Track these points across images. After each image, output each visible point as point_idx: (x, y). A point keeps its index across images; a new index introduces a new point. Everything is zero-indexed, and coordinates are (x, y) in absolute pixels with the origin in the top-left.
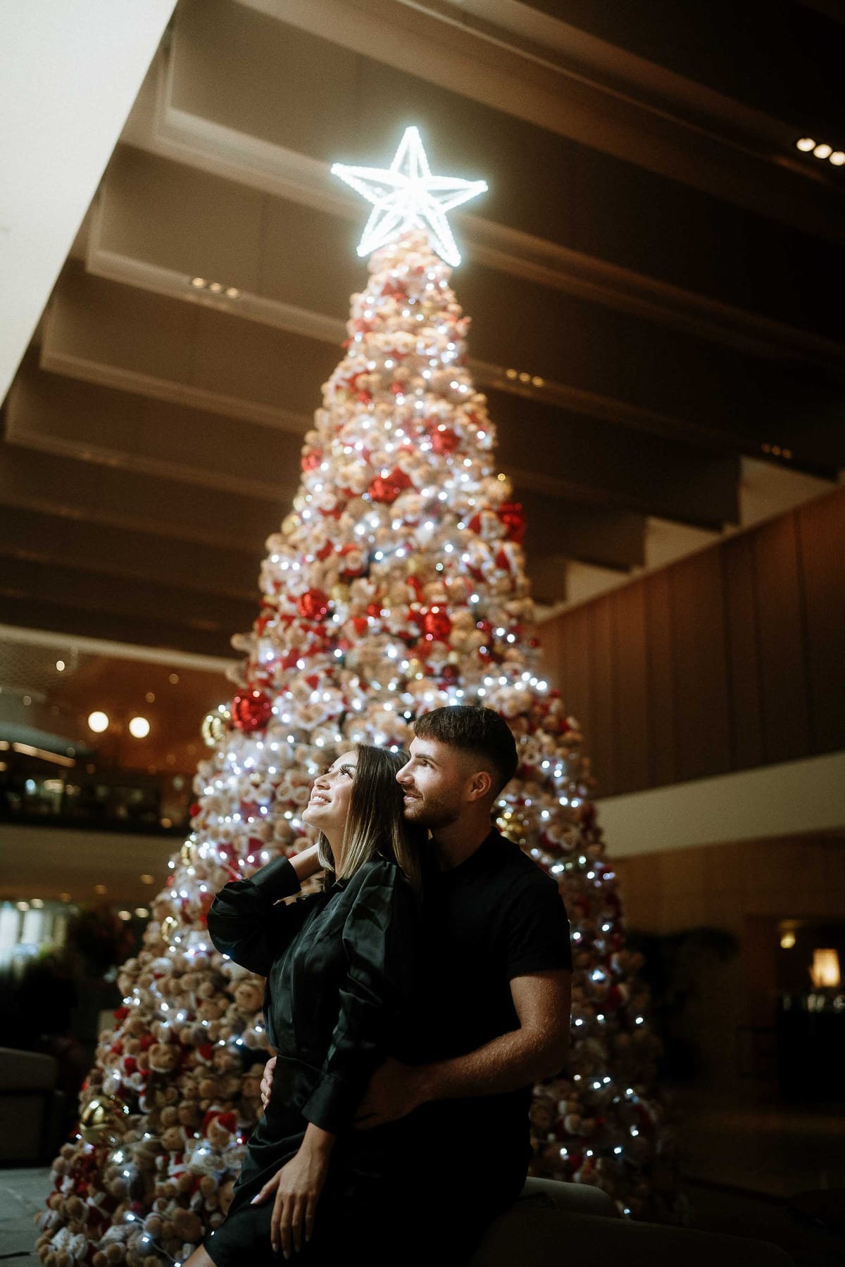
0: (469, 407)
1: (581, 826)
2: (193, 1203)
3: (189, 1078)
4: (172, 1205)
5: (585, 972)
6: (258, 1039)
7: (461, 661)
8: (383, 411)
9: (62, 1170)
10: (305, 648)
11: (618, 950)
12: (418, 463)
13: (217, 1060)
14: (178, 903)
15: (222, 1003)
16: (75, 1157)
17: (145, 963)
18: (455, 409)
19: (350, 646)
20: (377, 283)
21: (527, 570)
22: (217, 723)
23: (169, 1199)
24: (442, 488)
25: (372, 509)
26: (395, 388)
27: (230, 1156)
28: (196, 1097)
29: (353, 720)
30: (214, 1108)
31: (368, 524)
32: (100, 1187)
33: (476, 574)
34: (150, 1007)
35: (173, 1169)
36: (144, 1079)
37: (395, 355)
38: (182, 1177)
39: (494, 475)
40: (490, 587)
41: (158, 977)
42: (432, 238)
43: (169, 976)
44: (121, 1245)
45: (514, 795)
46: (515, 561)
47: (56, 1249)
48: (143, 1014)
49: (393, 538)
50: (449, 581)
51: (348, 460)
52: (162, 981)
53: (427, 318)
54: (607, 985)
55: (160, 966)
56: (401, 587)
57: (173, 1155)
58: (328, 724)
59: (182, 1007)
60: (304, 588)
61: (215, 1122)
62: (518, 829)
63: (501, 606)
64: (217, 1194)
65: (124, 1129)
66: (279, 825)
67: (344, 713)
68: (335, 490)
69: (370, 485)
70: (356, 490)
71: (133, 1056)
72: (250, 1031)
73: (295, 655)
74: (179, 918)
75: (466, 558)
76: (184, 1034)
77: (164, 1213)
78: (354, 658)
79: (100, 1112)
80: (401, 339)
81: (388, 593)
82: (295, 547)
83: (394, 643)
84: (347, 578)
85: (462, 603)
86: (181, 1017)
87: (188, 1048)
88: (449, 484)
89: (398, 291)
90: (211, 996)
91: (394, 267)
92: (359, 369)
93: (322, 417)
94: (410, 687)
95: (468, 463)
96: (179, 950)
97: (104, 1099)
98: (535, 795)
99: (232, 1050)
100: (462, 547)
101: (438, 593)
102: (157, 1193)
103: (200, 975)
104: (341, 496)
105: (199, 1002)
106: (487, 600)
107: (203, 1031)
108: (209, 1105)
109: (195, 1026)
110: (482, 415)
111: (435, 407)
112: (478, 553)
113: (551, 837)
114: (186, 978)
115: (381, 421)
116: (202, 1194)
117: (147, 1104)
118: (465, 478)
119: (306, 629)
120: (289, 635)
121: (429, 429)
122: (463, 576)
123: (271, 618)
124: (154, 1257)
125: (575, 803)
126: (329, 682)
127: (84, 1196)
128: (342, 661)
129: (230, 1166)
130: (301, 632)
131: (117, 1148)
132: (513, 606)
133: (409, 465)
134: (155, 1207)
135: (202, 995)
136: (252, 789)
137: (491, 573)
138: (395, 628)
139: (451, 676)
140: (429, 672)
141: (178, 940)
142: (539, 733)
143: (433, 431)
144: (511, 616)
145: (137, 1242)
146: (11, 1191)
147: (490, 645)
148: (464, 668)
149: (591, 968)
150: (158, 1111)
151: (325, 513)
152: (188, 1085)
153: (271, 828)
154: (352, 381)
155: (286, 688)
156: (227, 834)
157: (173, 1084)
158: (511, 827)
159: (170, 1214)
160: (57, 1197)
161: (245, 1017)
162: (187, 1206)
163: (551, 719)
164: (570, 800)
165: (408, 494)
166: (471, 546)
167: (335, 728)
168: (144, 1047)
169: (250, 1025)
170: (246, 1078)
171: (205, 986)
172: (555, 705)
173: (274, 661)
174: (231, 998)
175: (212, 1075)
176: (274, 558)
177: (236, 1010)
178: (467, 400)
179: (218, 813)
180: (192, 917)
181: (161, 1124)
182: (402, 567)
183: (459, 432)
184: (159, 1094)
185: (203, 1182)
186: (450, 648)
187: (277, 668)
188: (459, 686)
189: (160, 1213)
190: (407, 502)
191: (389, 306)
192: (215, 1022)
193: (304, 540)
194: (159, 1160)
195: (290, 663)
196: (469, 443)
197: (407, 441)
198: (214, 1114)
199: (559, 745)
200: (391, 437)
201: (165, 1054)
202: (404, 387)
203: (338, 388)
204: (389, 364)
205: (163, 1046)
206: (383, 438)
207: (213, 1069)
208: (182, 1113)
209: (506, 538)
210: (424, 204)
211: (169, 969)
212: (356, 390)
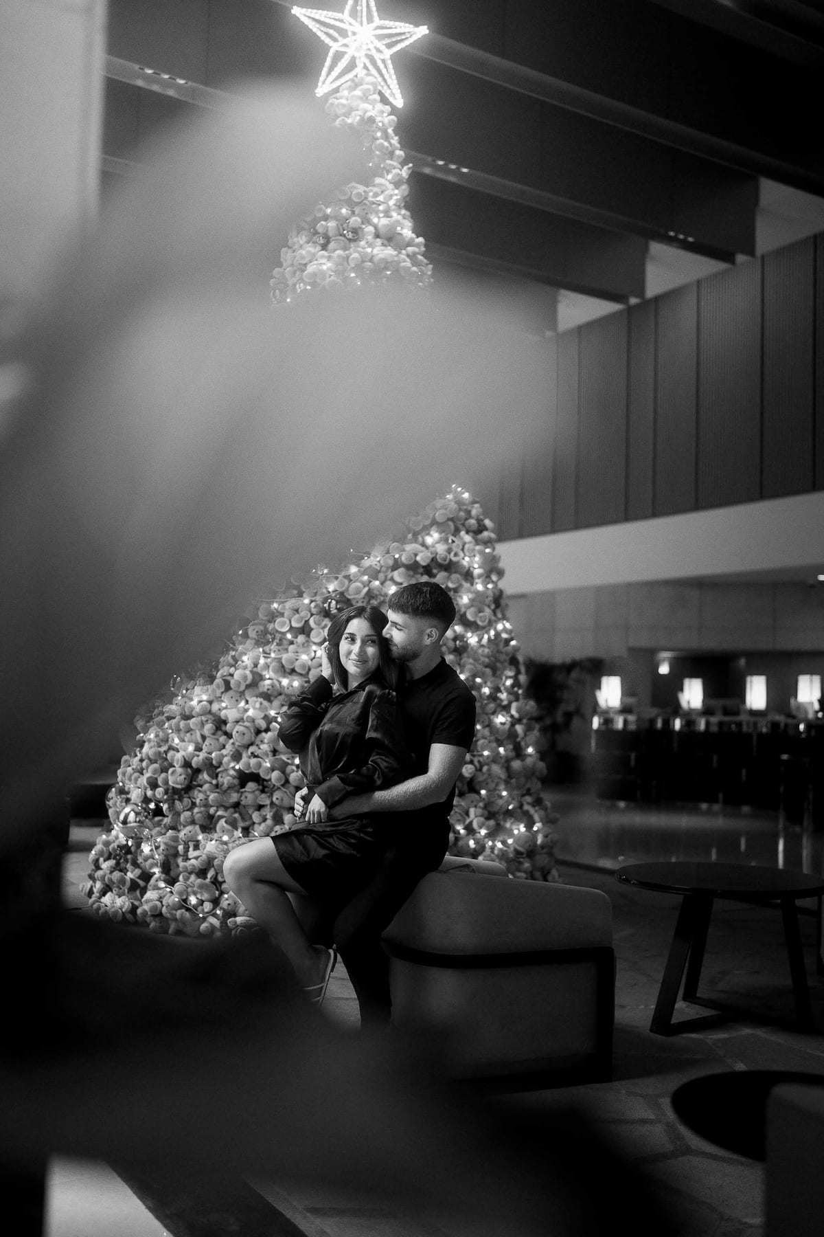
0: (411, 250)
1: (493, 606)
2: (209, 876)
3: (200, 791)
4: (193, 877)
5: (492, 717)
6: (251, 765)
8: (339, 257)
9: (100, 854)
11: (517, 699)
13: (219, 779)
15: (223, 739)
16: (115, 845)
18: (400, 253)
23: (191, 873)
28: (206, 805)
30: (220, 813)
32: (136, 864)
34: (164, 741)
35: (192, 854)
36: (166, 792)
37: (349, 202)
38: (199, 859)
43: (178, 718)
44: (158, 903)
47: (106, 906)
48: (159, 746)
52: (174, 721)
53: (377, 166)
54: (507, 726)
55: (171, 711)
57: (191, 845)
59: (190, 741)
65: (151, 826)
71: (155, 776)
72: (245, 759)
76: (194, 761)
77: (188, 883)
79: (132, 815)
86: (191, 748)
87: (197, 771)
90: (214, 734)
91: (347, 115)
92: (319, 215)
93: (286, 255)
96: (185, 699)
97: (135, 807)
99: (232, 772)
102: (181, 869)
103: (204, 718)
105: (204, 738)
107: (209, 759)
108: (217, 811)
109: (202, 755)
110: (422, 256)
113: (470, 617)
114: (193, 720)
116: (215, 870)
117: (169, 809)
124: (183, 910)
125: (489, 587)
127: (124, 871)
131: (148, 839)
134: (181, 878)
135: (206, 733)
141: (184, 692)
145: (169, 902)
149: (495, 713)
150: (178, 814)
152: (199, 797)
157: (186, 795)
159: (192, 883)
160: (99, 874)
161: (240, 749)
162: (205, 878)
163: (472, 522)
168: (164, 770)
169: (244, 755)
170: (243, 793)
171: (209, 727)
172: (476, 509)
174: (229, 736)
175: (217, 790)
177: (233, 744)
180: (194, 674)
181: (181, 824)
184: (177, 802)
189: (185, 883)
192: (218, 752)
194: (181, 848)
198: (220, 817)
199: (477, 543)
201: (180, 775)
202: (358, 235)
203: (300, 228)
204: (344, 211)
205: (179, 770)
207: (217, 786)
208: (197, 816)
210: (371, 47)
211: (178, 713)
212: (316, 233)
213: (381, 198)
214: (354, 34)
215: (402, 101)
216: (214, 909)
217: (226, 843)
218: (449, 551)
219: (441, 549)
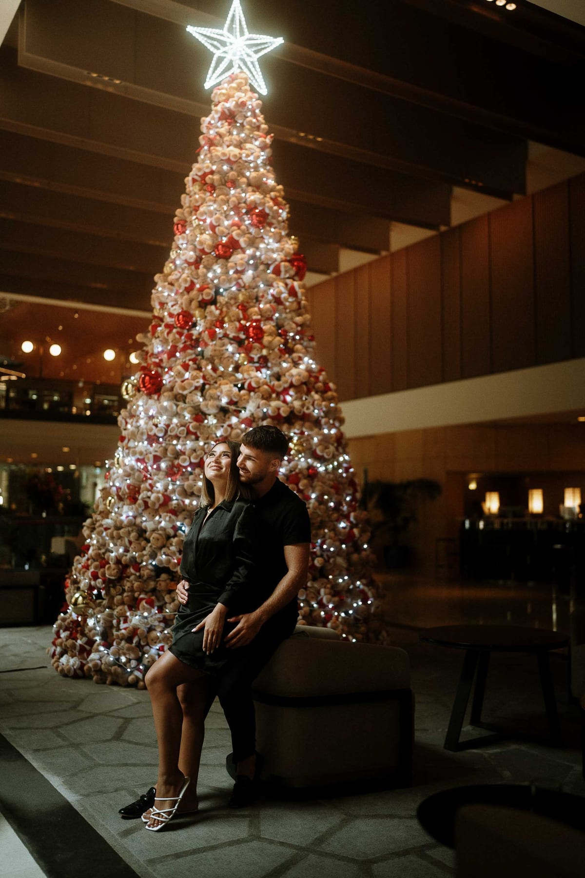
0: (273, 194)
1: (336, 445)
2: (134, 641)
3: (128, 581)
4: (123, 643)
5: (336, 523)
6: (164, 561)
7: (270, 354)
8: (222, 200)
9: (60, 627)
10: (181, 346)
11: (354, 511)
12: (244, 233)
13: (142, 572)
14: (114, 489)
15: (143, 543)
16: (68, 621)
17: (97, 521)
18: (265, 197)
19: (206, 345)
20: (217, 112)
21: (307, 296)
22: (130, 386)
23: (121, 640)
24: (258, 248)
25: (216, 262)
26: (229, 184)
27: (152, 619)
28: (132, 590)
29: (209, 389)
30: (142, 596)
31: (215, 271)
32: (83, 634)
33: (278, 300)
34: (103, 545)
35: (122, 626)
36: (104, 582)
37: (228, 161)
38: (127, 630)
39: (289, 236)
40: (286, 308)
41: (106, 529)
43: (112, 529)
44: (99, 662)
45: (298, 430)
46: (300, 292)
47: (63, 664)
48: (100, 549)
49: (229, 280)
50: (261, 306)
51: (202, 230)
52: (109, 531)
53: (248, 136)
54: (347, 530)
55: (107, 523)
56: (234, 310)
57: (122, 619)
58: (194, 392)
59: (121, 545)
60: (178, 309)
61: (144, 603)
62: (301, 448)
63: (292, 319)
64: (146, 637)
65: (94, 607)
66: (170, 448)
67: (204, 385)
68: (195, 250)
69: (215, 247)
70: (207, 250)
71: (96, 571)
72: (159, 557)
73: (174, 349)
74: (116, 497)
75: (272, 291)
76: (123, 559)
77: (120, 647)
78: (208, 352)
79: (81, 599)
80: (234, 151)
81: (227, 313)
82: (171, 284)
83: (231, 344)
84: (203, 305)
85: (270, 319)
86: (121, 550)
87: (126, 566)
88: (262, 246)
89: (229, 117)
90: (137, 540)
91: (226, 101)
92: (207, 171)
93: (185, 199)
94: (240, 370)
95: (273, 230)
96: (117, 515)
97: (82, 593)
98: (311, 429)
99: (150, 567)
100: (270, 285)
101: (256, 313)
102: (115, 637)
103: (130, 529)
104: (199, 253)
105: (130, 543)
106: (284, 315)
107: (134, 558)
108: (139, 595)
109: (129, 555)
110: (281, 198)
111: (253, 197)
112: (279, 288)
113: (318, 452)
114: (122, 530)
115: (220, 206)
116: (139, 637)
117: (106, 594)
118: (271, 240)
119: (181, 334)
120: (171, 337)
121: (250, 211)
122: (270, 302)
123: (160, 326)
124: (116, 667)
125: (333, 431)
126: (195, 366)
127: (76, 639)
128: (202, 354)
129: (152, 624)
130: (177, 336)
131: (92, 616)
132: (298, 319)
133: (238, 235)
134: (115, 643)
135: (132, 539)
136: (154, 427)
137: (286, 300)
138: (232, 335)
139: (264, 362)
140: (251, 360)
141: (116, 510)
142: (313, 393)
143: (252, 213)
144: (297, 325)
145: (107, 660)
146: (25, 639)
147: (286, 343)
148: (271, 358)
149: (338, 521)
150: (112, 598)
151: (190, 264)
152: (127, 585)
153: (166, 450)
154: (203, 178)
155: (170, 369)
156: (141, 453)
157: (118, 584)
158: (296, 448)
159: (122, 647)
160: (59, 641)
161: (156, 550)
162: (132, 643)
163: (320, 385)
164: (329, 430)
165: (238, 253)
166: (275, 284)
167: (199, 394)
168: (102, 566)
169: (159, 554)
170: (158, 581)
171: (133, 534)
172: (322, 376)
173: (162, 351)
174: (148, 541)
175: (140, 580)
176: (159, 288)
177: (151, 546)
178: (273, 189)
179: (135, 440)
180: (123, 497)
181: (114, 604)
182: (235, 298)
183: (267, 211)
184: (112, 589)
185: (139, 632)
186: (264, 347)
187: (164, 356)
188: (268, 368)
189: (118, 647)
190: (237, 258)
191: (224, 127)
192: (140, 553)
193: (177, 280)
194: (115, 622)
195: (172, 354)
196: (273, 218)
197: (237, 219)
198: (142, 599)
199: (324, 400)
200: (227, 216)
201: (114, 570)
202: (234, 184)
203: (194, 181)
204: (225, 168)
205: (113, 565)
206: (223, 218)
207: (140, 577)
208: (126, 599)
209: (295, 277)
210: (243, 53)
211: (112, 525)
212: (206, 184)
213: (251, 158)
214: (231, 44)
215: (266, 90)
216: (138, 665)
217: (146, 618)
218: (303, 406)
219: (297, 404)
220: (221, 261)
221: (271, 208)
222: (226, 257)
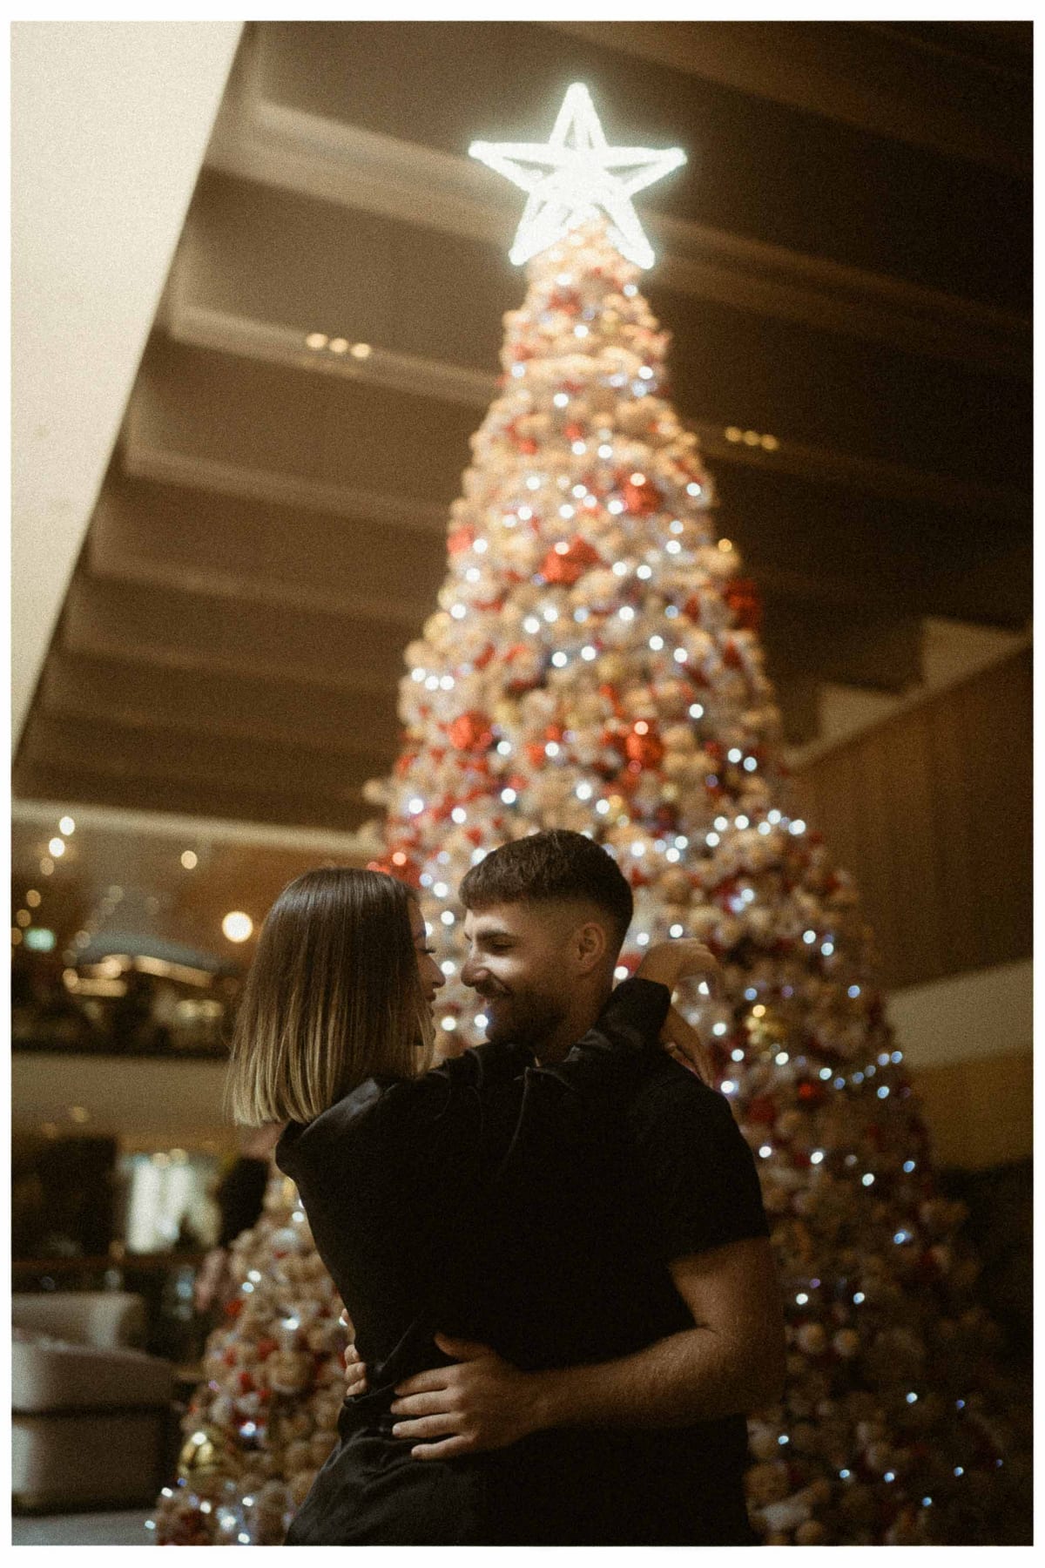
0: (675, 451)
1: (865, 1022)
5: (884, 1231)
7: (681, 797)
8: (555, 464)
10: (462, 792)
11: (929, 1198)
12: (605, 531)
17: (265, 1237)
18: (655, 453)
19: (526, 784)
20: (539, 296)
21: (769, 668)
24: (642, 561)
25: (545, 596)
26: (571, 432)
31: (541, 618)
33: (696, 677)
34: (271, 1300)
36: (264, 1401)
37: (571, 388)
39: (715, 542)
40: (718, 694)
41: (281, 1255)
42: (610, 231)
43: (294, 1255)
45: (767, 980)
46: (751, 657)
48: (261, 1310)
49: (576, 632)
50: (658, 688)
51: (510, 532)
52: (283, 1263)
55: (283, 1242)
56: (594, 701)
60: (458, 710)
62: (774, 1031)
63: (734, 719)
65: (238, 1473)
68: (496, 575)
69: (540, 564)
70: (523, 569)
71: (249, 1370)
73: (449, 803)
75: (681, 655)
76: (317, 1339)
78: (532, 801)
79: (207, 1448)
80: (576, 365)
81: (573, 709)
82: (443, 656)
83: (586, 778)
84: (516, 692)
85: (680, 717)
87: (322, 1358)
88: (652, 555)
89: (569, 302)
91: (561, 272)
92: (522, 411)
93: (471, 479)
94: (610, 836)
95: (677, 527)
97: (213, 1430)
98: (797, 980)
100: (673, 640)
101: (644, 704)
104: (505, 582)
106: (713, 714)
109: (330, 1325)
110: (694, 463)
111: (628, 453)
112: (697, 646)
113: (823, 1040)
115: (554, 478)
118: (674, 547)
119: (464, 765)
120: (441, 775)
121: (620, 484)
122: (677, 680)
123: (417, 757)
126: (498, 836)
128: (515, 808)
130: (456, 770)
132: (751, 719)
133: (595, 533)
137: (718, 675)
138: (587, 756)
139: (668, 818)
140: (636, 816)
142: (798, 893)
143: (625, 485)
144: (747, 731)
147: (722, 774)
148: (686, 807)
149: (891, 1225)
151: (482, 607)
154: (511, 430)
155: (439, 849)
157: (303, 1408)
163: (813, 874)
165: (594, 570)
166: (688, 638)
168: (263, 1356)
172: (818, 855)
173: (423, 813)
176: (417, 675)
178: (673, 442)
182: (590, 671)
183: (663, 486)
184: (283, 1423)
186: (665, 779)
187: (426, 823)
188: (681, 832)
190: (597, 584)
191: (556, 323)
193: (454, 645)
195: (444, 814)
196: (677, 500)
197: (591, 502)
199: (826, 908)
200: (568, 497)
201: (291, 1365)
202: (583, 429)
203: (494, 440)
204: (561, 400)
205: (287, 1354)
206: (557, 500)
209: (737, 626)
211: (295, 1246)
212: (518, 439)
213: (619, 380)
214: (565, 169)
215: (652, 258)
218: (774, 921)
219: (759, 918)
220: (556, 593)
221: (669, 479)
222: (568, 584)
